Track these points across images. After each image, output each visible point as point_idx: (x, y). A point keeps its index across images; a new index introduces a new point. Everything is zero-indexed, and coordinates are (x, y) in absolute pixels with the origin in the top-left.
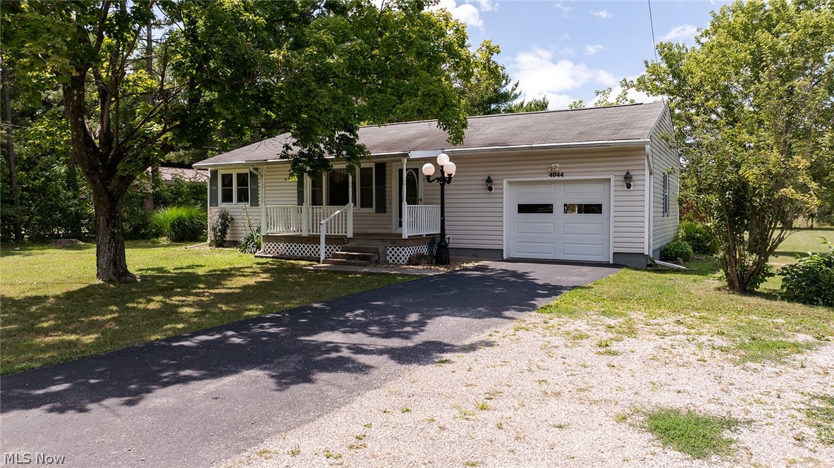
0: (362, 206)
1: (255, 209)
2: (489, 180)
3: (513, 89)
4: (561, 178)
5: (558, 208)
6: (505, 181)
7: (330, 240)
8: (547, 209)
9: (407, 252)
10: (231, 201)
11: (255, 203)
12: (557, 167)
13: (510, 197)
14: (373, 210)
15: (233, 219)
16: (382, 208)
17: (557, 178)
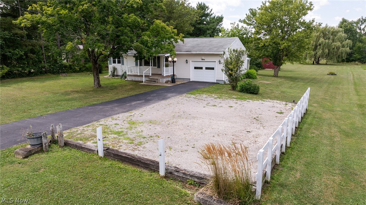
0: (154, 66)
1: (123, 66)
2: (187, 61)
3: (210, 12)
4: (204, 61)
5: (204, 68)
6: (191, 61)
7: (146, 76)
8: (201, 68)
9: (165, 80)
10: (116, 63)
11: (123, 64)
12: (203, 58)
13: (192, 65)
14: (156, 67)
15: (116, 69)
16: (159, 67)
17: (203, 61)
